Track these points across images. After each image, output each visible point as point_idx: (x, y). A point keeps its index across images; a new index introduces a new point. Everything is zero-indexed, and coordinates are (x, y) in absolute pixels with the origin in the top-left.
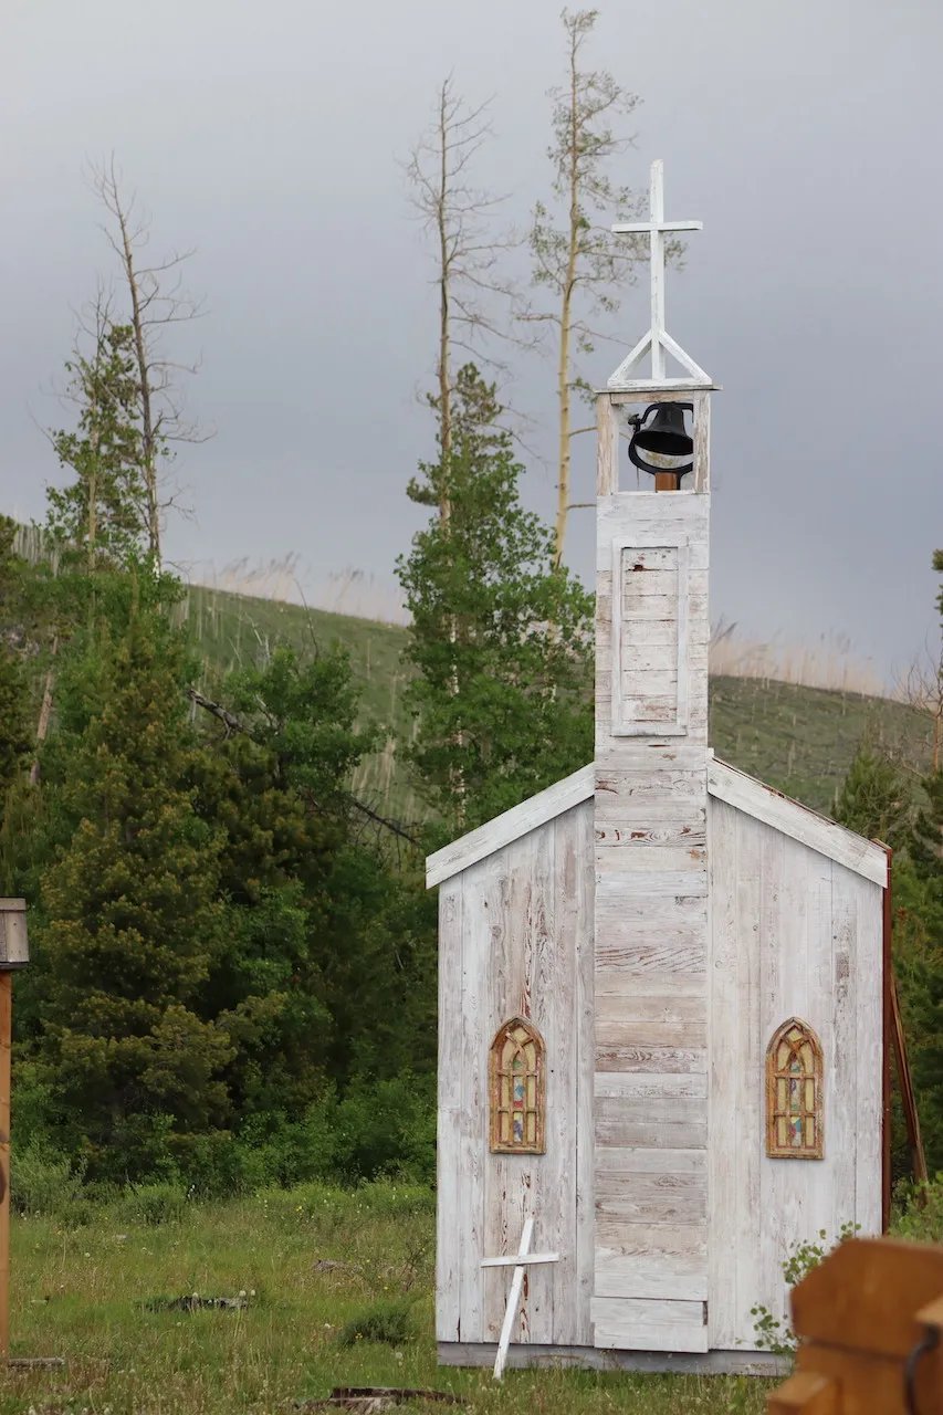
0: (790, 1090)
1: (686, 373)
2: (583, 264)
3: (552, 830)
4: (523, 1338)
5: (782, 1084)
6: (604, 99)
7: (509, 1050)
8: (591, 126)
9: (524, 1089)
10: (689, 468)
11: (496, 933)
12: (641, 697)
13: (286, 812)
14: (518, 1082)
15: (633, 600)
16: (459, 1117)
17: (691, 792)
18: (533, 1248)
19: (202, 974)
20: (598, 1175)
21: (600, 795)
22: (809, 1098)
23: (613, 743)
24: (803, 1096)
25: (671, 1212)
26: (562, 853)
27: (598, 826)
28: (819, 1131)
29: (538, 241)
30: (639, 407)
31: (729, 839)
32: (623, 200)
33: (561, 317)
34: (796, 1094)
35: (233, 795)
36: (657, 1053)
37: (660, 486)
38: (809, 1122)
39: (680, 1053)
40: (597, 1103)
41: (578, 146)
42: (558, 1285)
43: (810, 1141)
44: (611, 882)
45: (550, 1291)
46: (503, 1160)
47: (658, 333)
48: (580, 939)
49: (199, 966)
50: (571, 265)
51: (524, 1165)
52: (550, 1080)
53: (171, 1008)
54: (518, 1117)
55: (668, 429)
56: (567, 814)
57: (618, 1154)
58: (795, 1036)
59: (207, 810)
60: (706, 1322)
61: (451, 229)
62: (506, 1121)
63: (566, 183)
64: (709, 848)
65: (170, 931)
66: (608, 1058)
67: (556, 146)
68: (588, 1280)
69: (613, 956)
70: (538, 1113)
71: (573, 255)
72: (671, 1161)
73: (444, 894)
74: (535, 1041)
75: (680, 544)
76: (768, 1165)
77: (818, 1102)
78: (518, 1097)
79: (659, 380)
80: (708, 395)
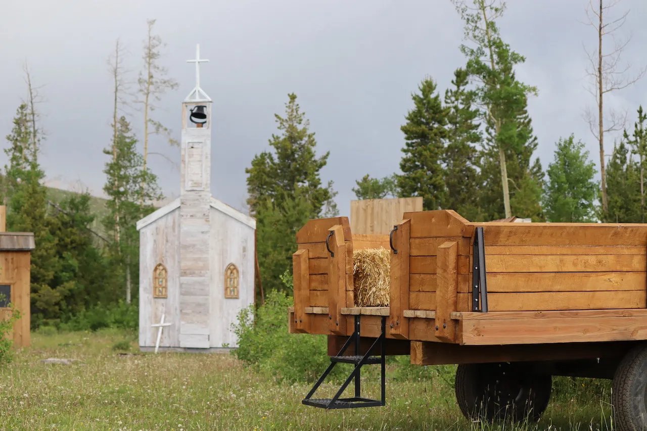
0: (231, 281)
1: (205, 98)
2: (152, 88)
3: (169, 215)
4: (162, 345)
5: (229, 280)
6: (158, 43)
7: (158, 272)
8: (154, 51)
9: (162, 281)
10: (205, 122)
11: (155, 241)
12: (193, 181)
13: (74, 234)
14: (161, 280)
15: (191, 156)
16: (145, 289)
17: (206, 205)
18: (164, 322)
19: (51, 277)
20: (181, 303)
21: (182, 206)
22: (236, 283)
23: (186, 193)
24: (234, 283)
25: (200, 312)
26: (172, 221)
27: (182, 213)
28: (238, 292)
29: (140, 81)
30: (192, 107)
31: (215, 217)
32: (163, 70)
33: (145, 101)
34: (232, 282)
35: (60, 229)
36: (196, 272)
37: (198, 126)
38: (235, 289)
39: (202, 272)
40: (181, 285)
41: (151, 56)
42: (171, 332)
43: (236, 294)
44: (184, 228)
45: (169, 333)
46: (156, 300)
47: (198, 88)
48: (177, 243)
49: (51, 275)
50: (148, 87)
51: (162, 301)
52: (169, 279)
53: (43, 286)
54: (161, 289)
55: (200, 112)
56: (173, 211)
57: (187, 298)
58: (232, 267)
59: (53, 233)
60: (209, 340)
61: (118, 78)
62: (157, 290)
63: (147, 66)
64: (210, 219)
65: (43, 265)
66: (184, 273)
67: (144, 56)
68: (179, 330)
69: (186, 247)
70: (166, 287)
71: (149, 85)
72: (200, 299)
73: (141, 231)
74: (165, 269)
75: (203, 141)
76: (225, 300)
77: (238, 284)
78: (160, 283)
79: (198, 99)
80: (211, 103)
